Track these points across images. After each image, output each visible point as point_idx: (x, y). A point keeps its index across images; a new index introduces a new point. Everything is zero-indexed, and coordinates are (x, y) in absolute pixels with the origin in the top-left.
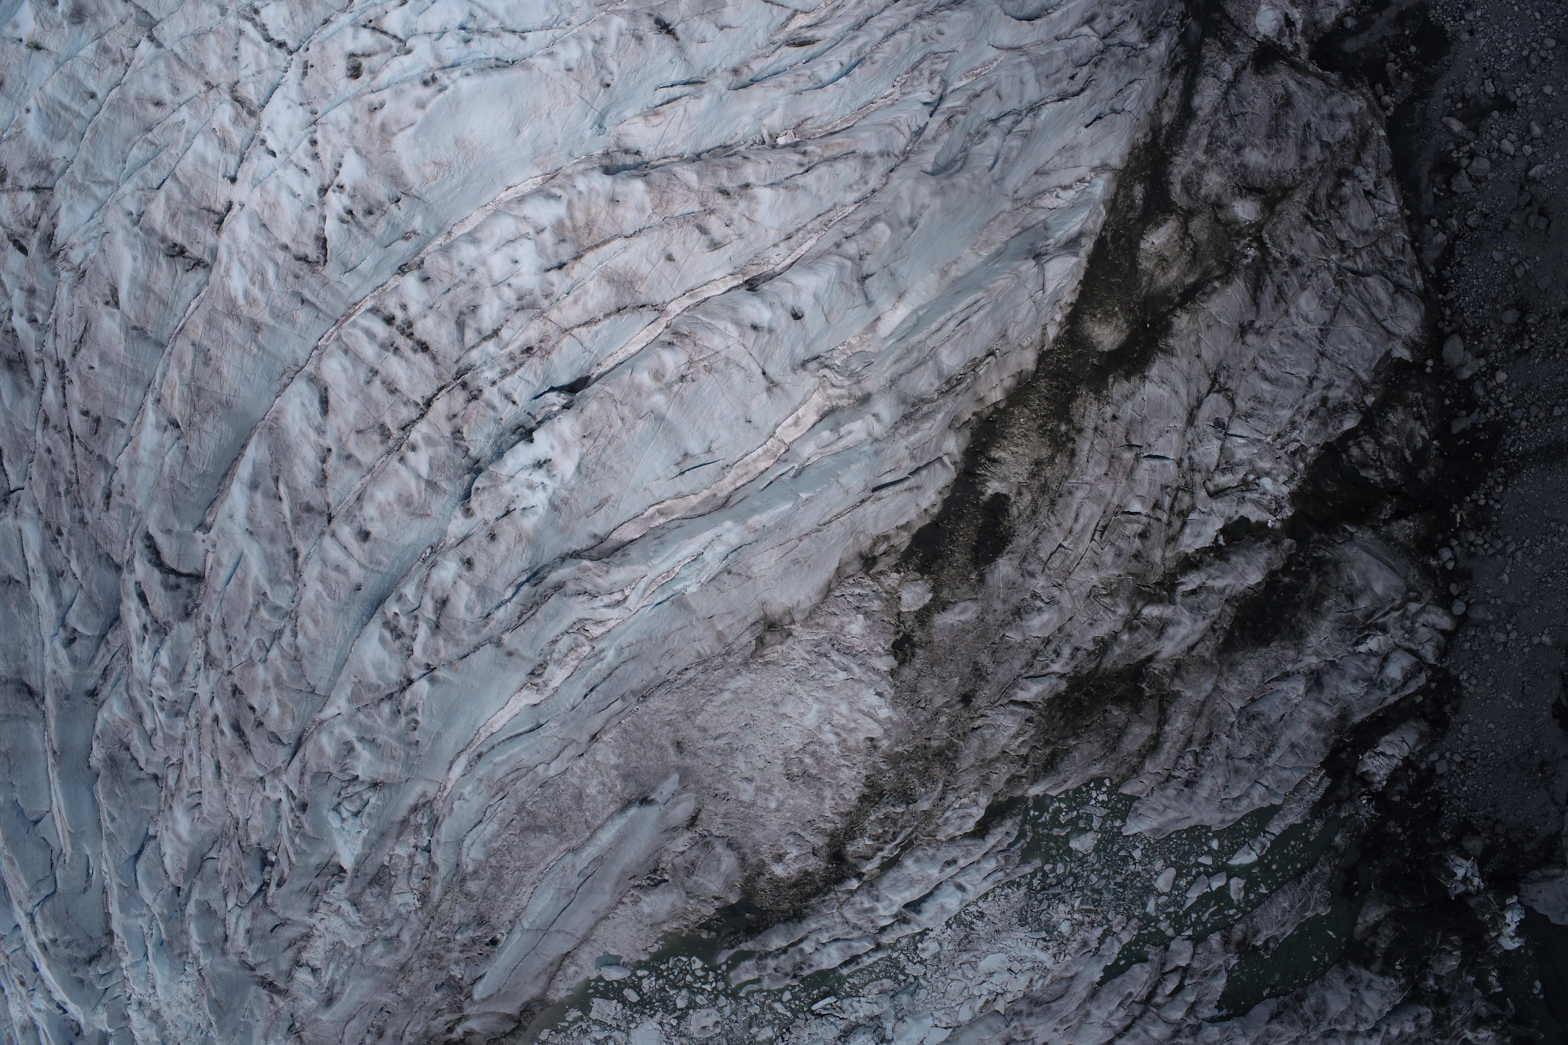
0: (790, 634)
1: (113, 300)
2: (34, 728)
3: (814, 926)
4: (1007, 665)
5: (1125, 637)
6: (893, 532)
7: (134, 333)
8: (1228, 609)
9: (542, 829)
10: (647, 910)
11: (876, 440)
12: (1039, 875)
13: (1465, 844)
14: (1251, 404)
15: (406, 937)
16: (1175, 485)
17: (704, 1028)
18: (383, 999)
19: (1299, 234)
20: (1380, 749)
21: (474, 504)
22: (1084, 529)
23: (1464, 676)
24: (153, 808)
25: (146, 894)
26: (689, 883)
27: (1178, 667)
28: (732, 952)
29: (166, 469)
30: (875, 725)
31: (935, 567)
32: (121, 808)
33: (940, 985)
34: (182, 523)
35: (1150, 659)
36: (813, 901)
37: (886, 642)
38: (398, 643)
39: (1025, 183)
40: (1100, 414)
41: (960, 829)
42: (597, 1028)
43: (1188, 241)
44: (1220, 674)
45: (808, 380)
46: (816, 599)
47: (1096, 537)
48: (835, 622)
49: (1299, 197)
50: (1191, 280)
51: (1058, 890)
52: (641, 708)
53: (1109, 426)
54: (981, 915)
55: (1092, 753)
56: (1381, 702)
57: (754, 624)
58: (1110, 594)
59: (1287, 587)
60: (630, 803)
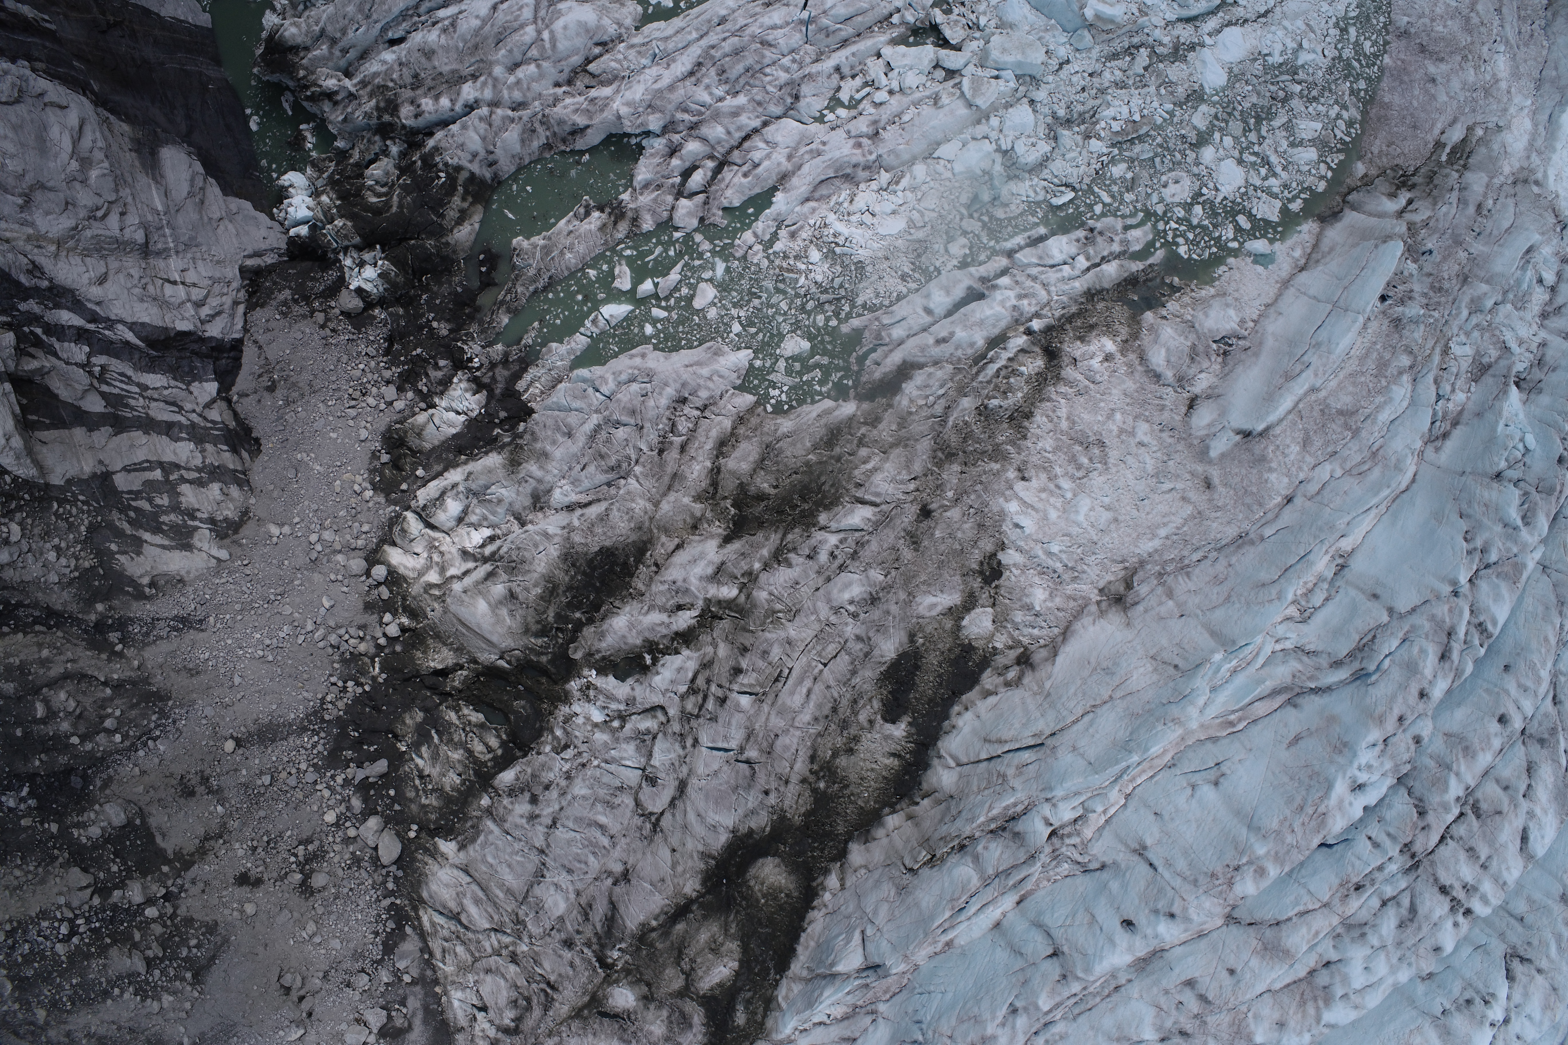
0: (1101, 591)
3: (1076, 284)
4: (885, 546)
5: (757, 566)
6: (1002, 690)
8: (641, 586)
9: (1341, 412)
10: (1231, 313)
11: (1047, 800)
12: (843, 315)
13: (361, 305)
14: (617, 801)
15: (1465, 313)
16: (701, 720)
17: (1177, 182)
18: (1481, 248)
19: (563, 971)
20: (462, 418)
21: (1413, 748)
22: (800, 681)
23: (369, 493)
26: (1192, 337)
27: (695, 527)
28: (1151, 261)
30: (1022, 494)
31: (957, 651)
33: (946, 207)
35: (727, 540)
36: (1074, 309)
37: (1008, 579)
38: (1481, 618)
39: (866, 1030)
40: (781, 797)
41: (930, 375)
42: (1276, 190)
43: (687, 967)
44: (651, 519)
45: (1100, 851)
46: (1077, 626)
47: (787, 671)
48: (1058, 602)
49: (562, 1009)
50: (680, 927)
52: (1246, 526)
53: (773, 785)
54: (904, 278)
55: (793, 444)
56: (470, 474)
57: (1136, 603)
58: (775, 612)
59: (578, 608)
60: (1261, 434)
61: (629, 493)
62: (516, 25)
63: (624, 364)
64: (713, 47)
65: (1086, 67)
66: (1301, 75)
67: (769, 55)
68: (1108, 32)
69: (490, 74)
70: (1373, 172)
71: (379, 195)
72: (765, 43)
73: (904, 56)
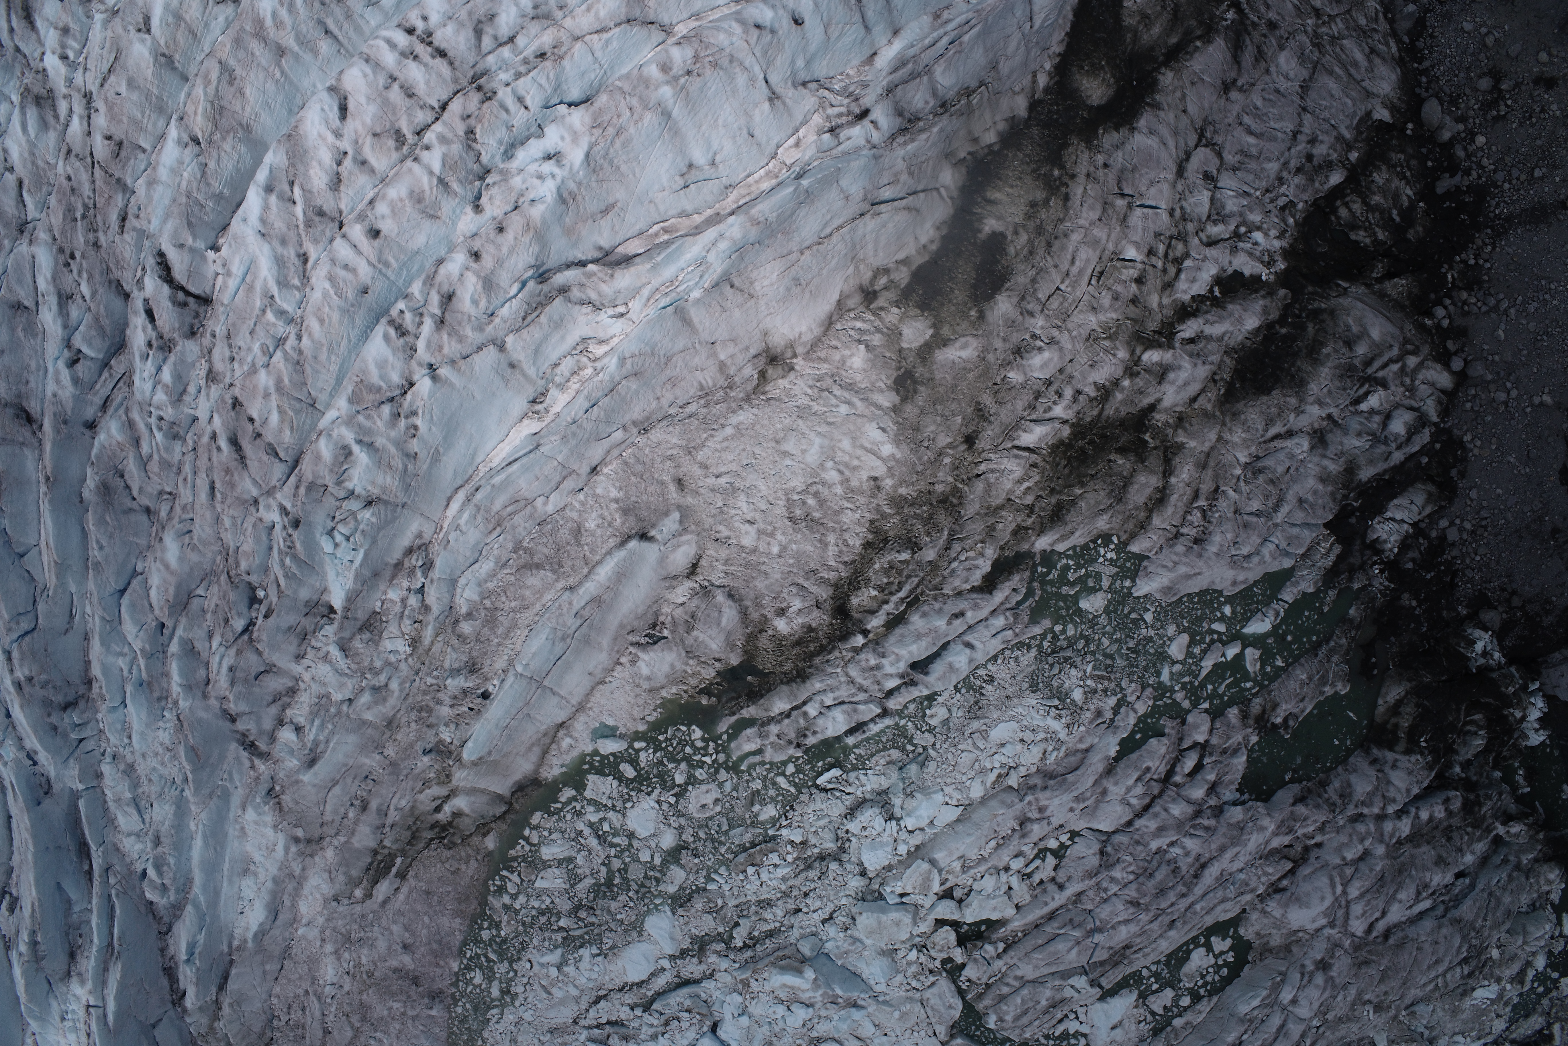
0: (792, 369)
1: (146, 27)
2: (30, 455)
3: (818, 686)
4: (1009, 406)
5: (1126, 383)
6: (891, 265)
7: (163, 59)
8: (1227, 360)
9: (539, 566)
10: (645, 671)
11: (875, 146)
12: (1049, 637)
13: (1482, 617)
14: (1238, 157)
15: (394, 685)
16: (1168, 234)
17: (704, 806)
18: (368, 761)
20: (1389, 514)
21: (484, 200)
22: (1081, 272)
23: (1467, 438)
24: (143, 542)
25: (129, 628)
26: (689, 641)
27: (1181, 420)
28: (733, 719)
29: (184, 185)
30: (879, 463)
31: (935, 304)
32: (111, 536)
33: (950, 756)
34: (195, 237)
35: (1152, 408)
36: (817, 660)
37: (888, 378)
38: (402, 341)
40: (1092, 162)
41: (966, 581)
42: (591, 809)
44: (1224, 424)
45: (808, 100)
46: (817, 331)
47: (1093, 282)
48: (837, 356)
50: (1173, 40)
51: (1069, 653)
52: (643, 440)
53: (1101, 173)
54: (991, 680)
55: (1098, 503)
56: (1386, 460)
57: (756, 356)
58: (1109, 338)
59: (1285, 335)
60: (629, 538)
61: (1248, 447)
62: (1369, 896)
63: (1252, 573)
64: (1184, 896)
65: (805, 917)
66: (558, 937)
67: (1132, 892)
68: (784, 957)
69: (1388, 845)
70: (476, 840)
71: (1472, 722)
72: (1135, 904)
73: (995, 909)
